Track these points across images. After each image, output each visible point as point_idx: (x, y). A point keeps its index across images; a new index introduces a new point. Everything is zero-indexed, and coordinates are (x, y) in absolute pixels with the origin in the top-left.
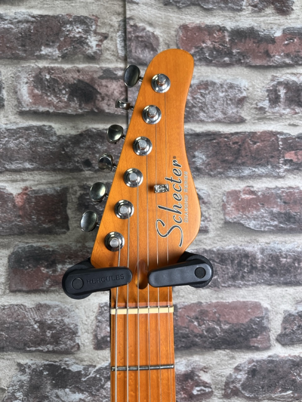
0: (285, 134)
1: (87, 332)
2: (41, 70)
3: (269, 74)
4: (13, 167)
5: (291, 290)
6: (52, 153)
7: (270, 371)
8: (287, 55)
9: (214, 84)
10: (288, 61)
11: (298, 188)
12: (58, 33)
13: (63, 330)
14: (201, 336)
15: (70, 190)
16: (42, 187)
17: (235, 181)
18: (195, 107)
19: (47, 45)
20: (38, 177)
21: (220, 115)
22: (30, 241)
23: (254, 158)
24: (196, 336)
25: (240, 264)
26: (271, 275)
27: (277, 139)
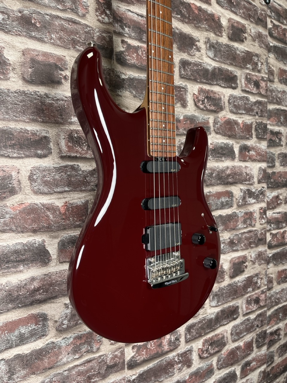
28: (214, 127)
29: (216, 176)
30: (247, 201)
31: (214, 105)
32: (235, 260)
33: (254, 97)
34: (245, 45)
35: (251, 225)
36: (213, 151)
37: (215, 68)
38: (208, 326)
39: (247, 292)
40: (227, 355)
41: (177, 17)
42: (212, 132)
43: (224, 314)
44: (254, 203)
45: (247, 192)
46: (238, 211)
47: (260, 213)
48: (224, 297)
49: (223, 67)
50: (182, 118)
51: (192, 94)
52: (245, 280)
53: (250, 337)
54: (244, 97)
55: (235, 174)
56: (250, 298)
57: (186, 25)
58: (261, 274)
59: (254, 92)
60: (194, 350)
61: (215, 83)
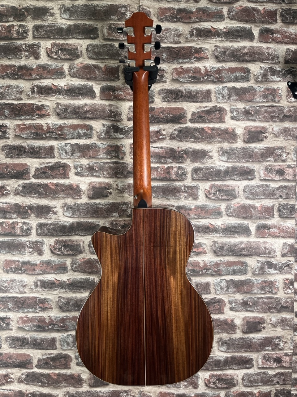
0: (195, 47)
1: (125, 115)
2: (111, 24)
3: (190, 25)
4: (102, 58)
5: (195, 104)
6: (114, 53)
7: (186, 131)
8: (197, 18)
9: (170, 29)
10: (197, 20)
11: (199, 67)
12: (117, 11)
13: (117, 113)
14: (163, 119)
15: (120, 66)
16: (111, 65)
17: (177, 64)
18: (163, 37)
19: (113, 15)
20: (109, 61)
21: (172, 40)
22: (107, 83)
23: (184, 56)
24: (161, 118)
25: (177, 95)
26: (188, 99)
27: (192, 49)
28: (226, 211)
29: (227, 249)
30: (266, 271)
31: (226, 195)
32: (250, 319)
33: (276, 183)
34: (265, 143)
35: (271, 292)
36: (224, 230)
37: (228, 168)
38: (215, 364)
39: (264, 349)
40: (237, 395)
41: (191, 141)
42: (223, 216)
43: (235, 361)
44: (275, 274)
45: (266, 263)
46: (254, 279)
47: (285, 283)
48: (235, 347)
49: (237, 165)
50: (193, 207)
51: (203, 190)
52: (262, 339)
53: (267, 389)
54: (263, 185)
55: (251, 248)
56: (268, 355)
57: (199, 144)
58: (285, 338)
59: (276, 179)
60: (200, 378)
61: (229, 178)
